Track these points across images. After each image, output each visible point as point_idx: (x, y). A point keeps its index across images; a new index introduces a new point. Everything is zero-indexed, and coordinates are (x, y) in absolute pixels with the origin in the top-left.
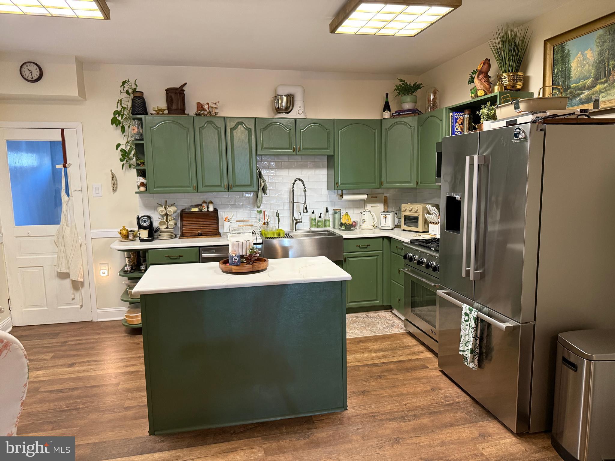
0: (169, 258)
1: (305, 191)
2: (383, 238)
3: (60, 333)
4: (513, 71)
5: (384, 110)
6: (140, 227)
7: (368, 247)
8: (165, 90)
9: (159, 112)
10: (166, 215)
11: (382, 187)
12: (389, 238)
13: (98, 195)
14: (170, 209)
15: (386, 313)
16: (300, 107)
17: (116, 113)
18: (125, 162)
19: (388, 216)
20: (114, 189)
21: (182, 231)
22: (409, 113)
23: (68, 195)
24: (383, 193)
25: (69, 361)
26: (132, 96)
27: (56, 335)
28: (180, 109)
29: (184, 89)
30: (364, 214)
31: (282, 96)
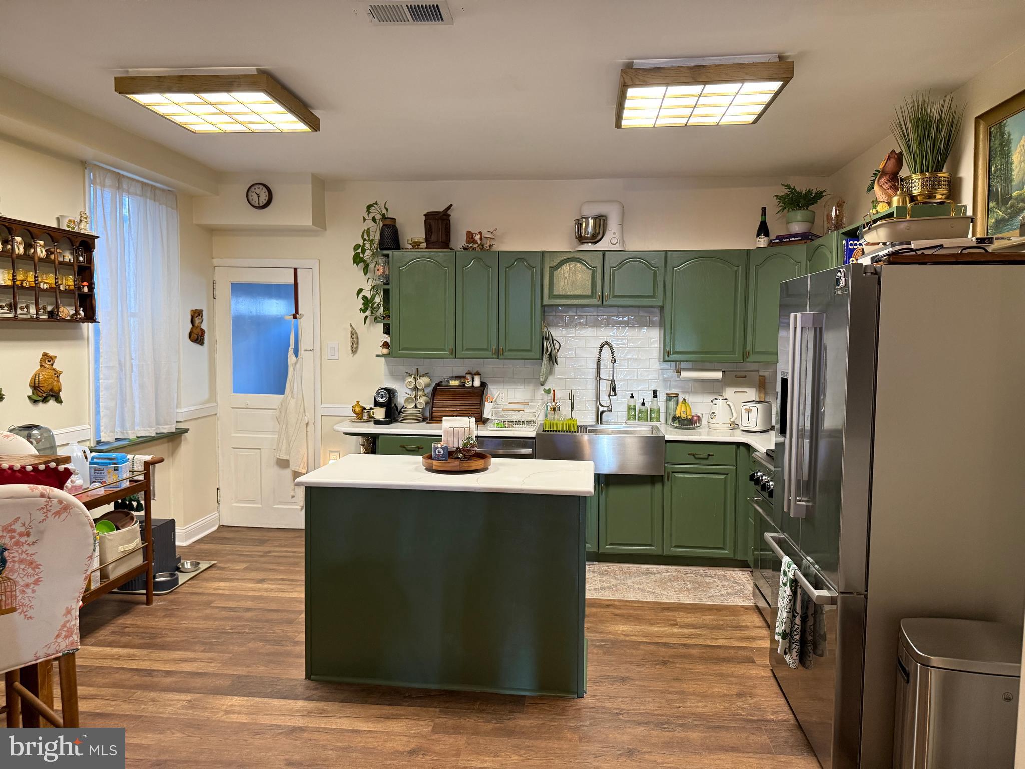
0: (404, 449)
1: (614, 361)
2: (738, 444)
3: (268, 540)
4: (930, 171)
5: (758, 235)
6: (377, 403)
7: (710, 457)
8: (424, 215)
9: (416, 245)
10: (416, 389)
11: (747, 360)
12: (747, 446)
13: (333, 358)
14: (421, 381)
15: (740, 573)
16: (614, 233)
17: (357, 247)
18: (368, 313)
19: (754, 409)
20: (354, 350)
21: (432, 412)
22: (797, 239)
23: (297, 356)
24: (758, 371)
25: (261, 575)
26: (381, 224)
27: (262, 542)
28: (442, 242)
29: (449, 212)
30: (715, 404)
31: (587, 218)
